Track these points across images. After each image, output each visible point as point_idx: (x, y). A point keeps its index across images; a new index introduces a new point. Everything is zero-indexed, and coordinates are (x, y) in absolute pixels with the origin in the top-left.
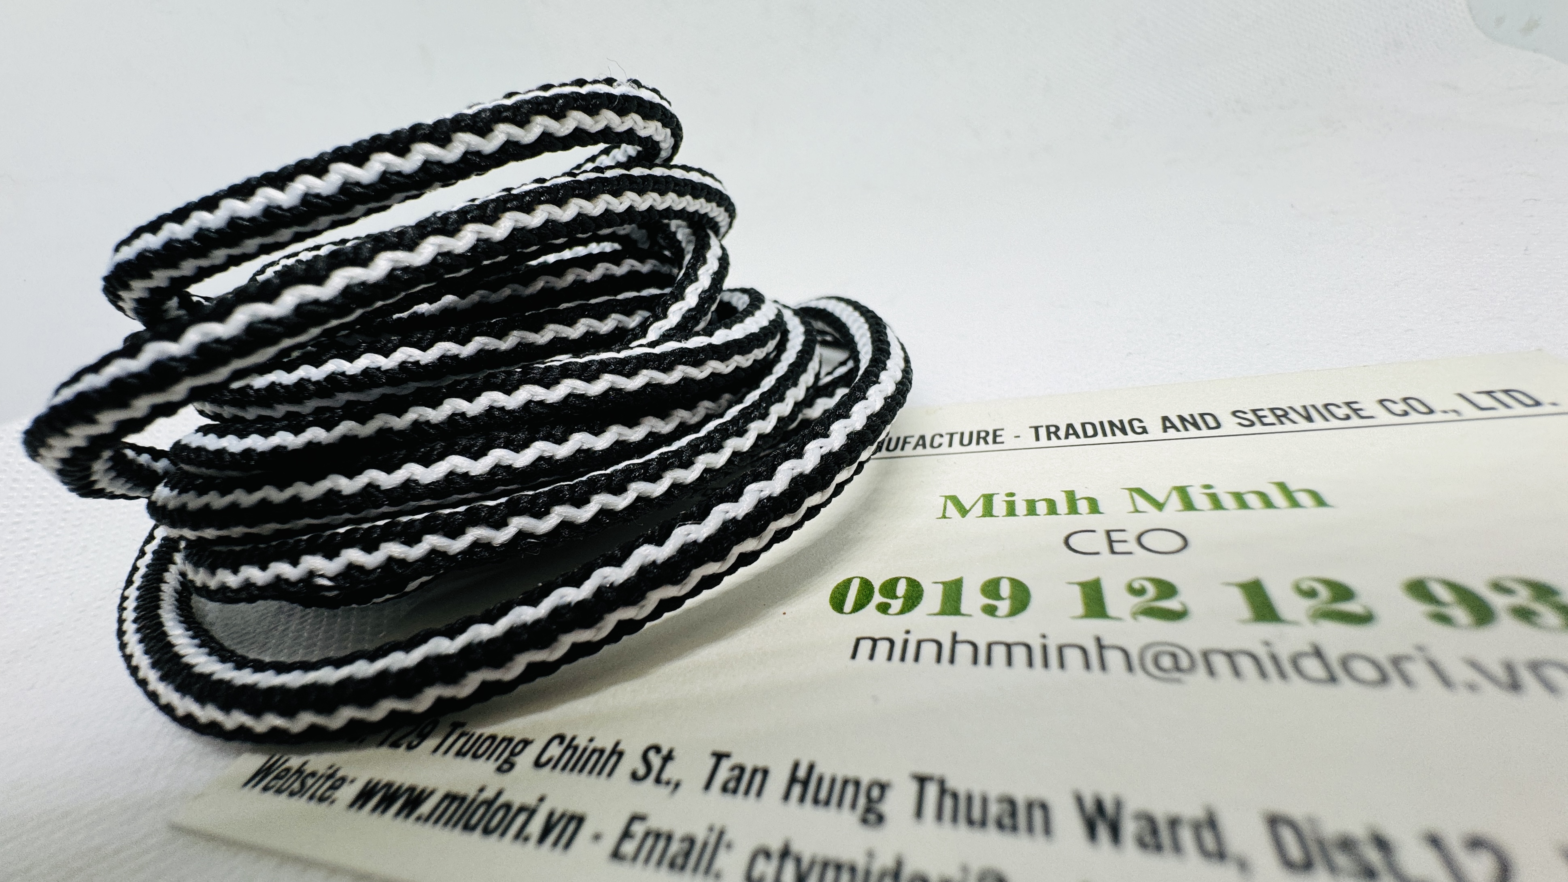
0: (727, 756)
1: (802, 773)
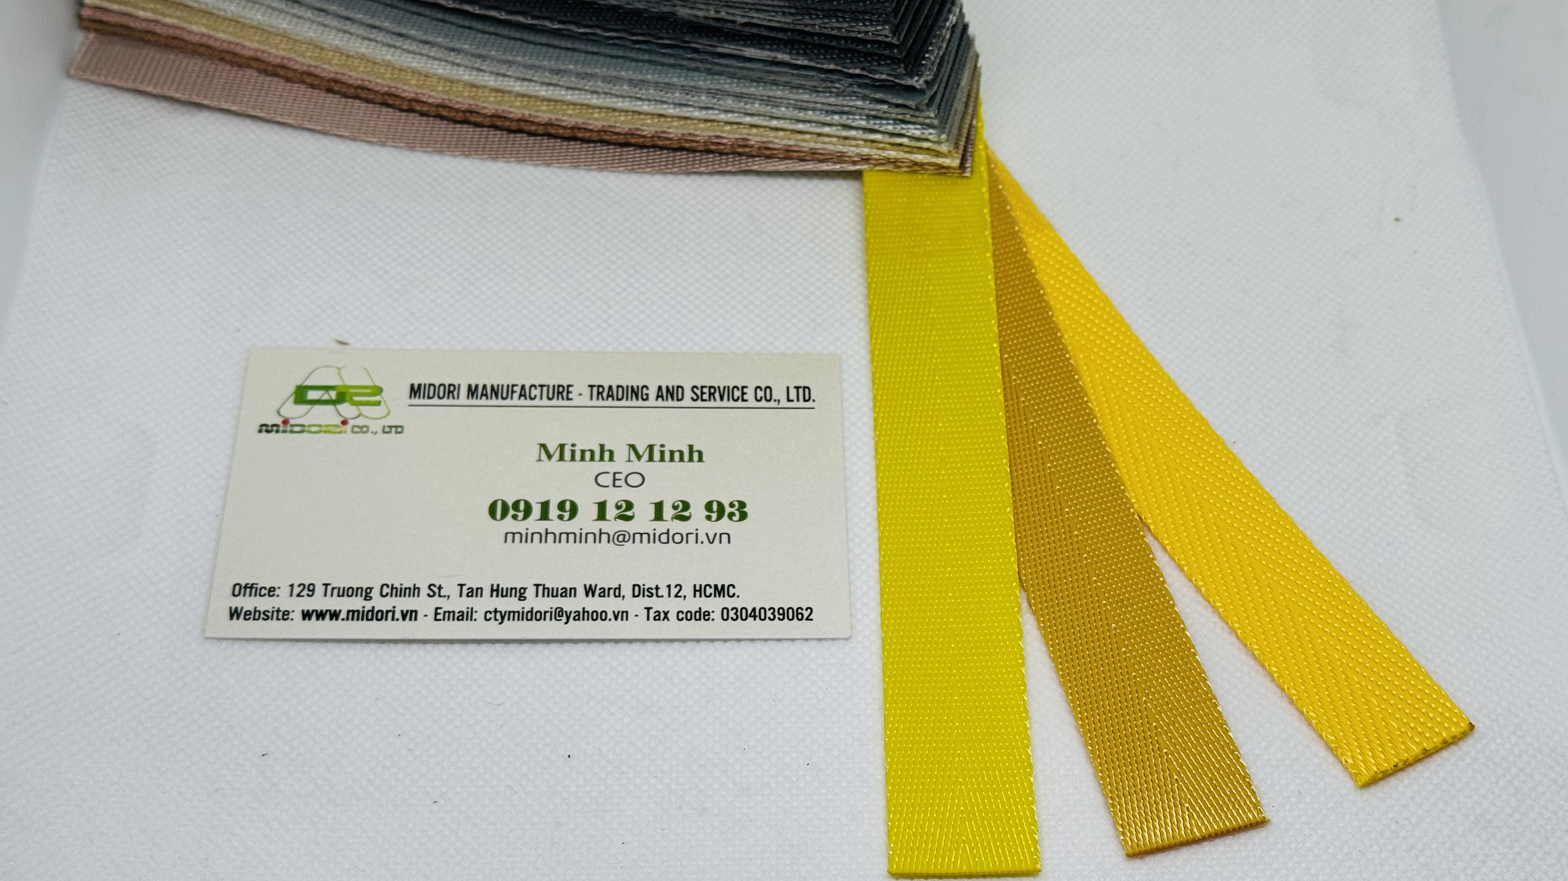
0: (465, 585)
1: (495, 588)
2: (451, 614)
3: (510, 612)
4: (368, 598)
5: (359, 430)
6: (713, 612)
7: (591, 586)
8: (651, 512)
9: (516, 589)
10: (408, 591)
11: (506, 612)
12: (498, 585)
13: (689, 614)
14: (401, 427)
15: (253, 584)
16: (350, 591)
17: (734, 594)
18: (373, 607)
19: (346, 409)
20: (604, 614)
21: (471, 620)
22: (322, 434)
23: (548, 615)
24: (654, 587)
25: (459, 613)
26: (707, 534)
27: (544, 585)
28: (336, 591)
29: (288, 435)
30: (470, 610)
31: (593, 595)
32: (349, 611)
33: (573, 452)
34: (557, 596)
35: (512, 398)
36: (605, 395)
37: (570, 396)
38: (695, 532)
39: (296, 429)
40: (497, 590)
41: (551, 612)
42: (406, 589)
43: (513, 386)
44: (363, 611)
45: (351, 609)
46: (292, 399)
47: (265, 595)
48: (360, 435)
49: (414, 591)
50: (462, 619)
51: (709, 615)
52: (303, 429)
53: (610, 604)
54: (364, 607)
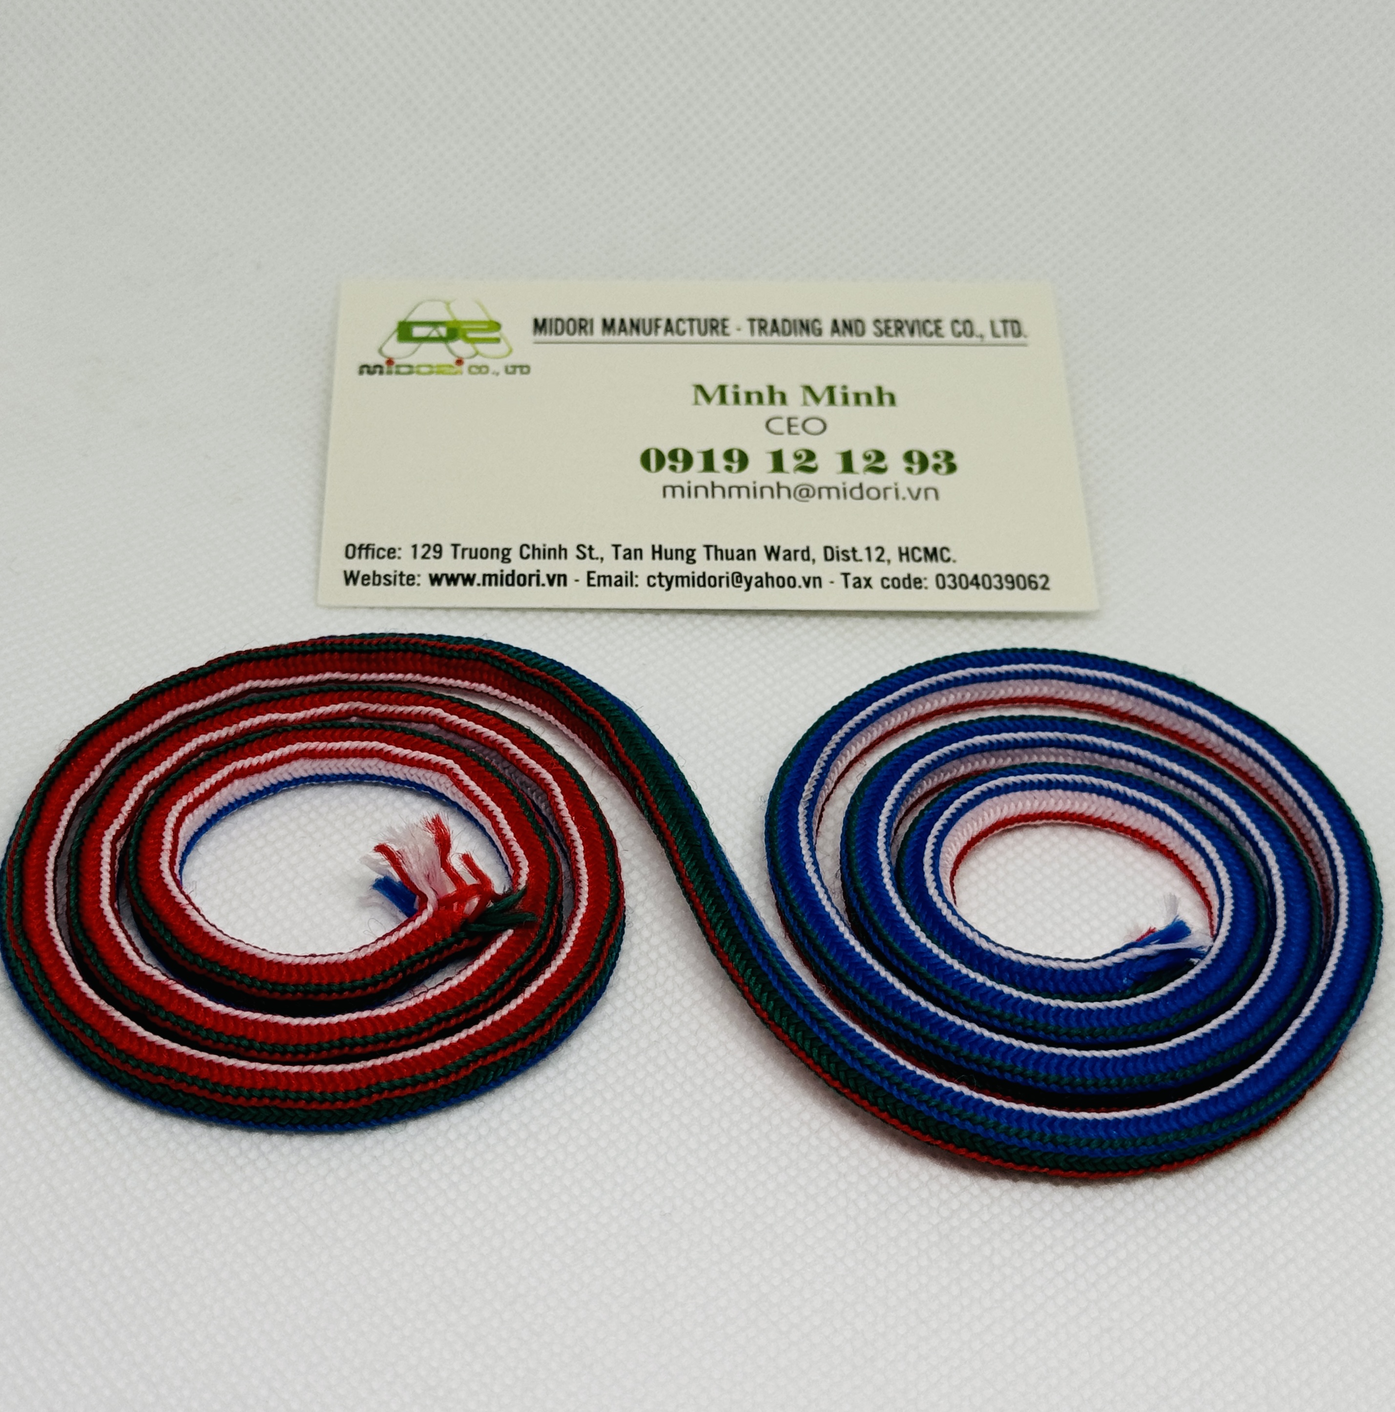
2: (607, 579)
3: (677, 577)
4: (506, 559)
5: (477, 371)
6: (925, 579)
7: (772, 548)
8: (839, 464)
9: (682, 550)
10: (552, 552)
11: (672, 577)
12: (660, 547)
13: (896, 582)
14: (528, 367)
15: (368, 545)
16: (484, 552)
17: (949, 560)
18: (513, 571)
19: (460, 347)
20: (792, 581)
21: (632, 585)
22: (433, 376)
23: (724, 581)
24: (849, 549)
25: (616, 577)
26: (909, 490)
27: (716, 546)
28: (467, 553)
29: (394, 377)
30: (629, 575)
31: (777, 558)
32: (484, 576)
33: (737, 395)
34: (732, 558)
35: (656, 332)
36: (769, 328)
37: (727, 330)
38: (893, 485)
39: (403, 370)
40: (660, 552)
41: (728, 578)
42: (550, 550)
43: (657, 320)
44: (502, 576)
45: (487, 572)
46: (396, 335)
47: (383, 557)
48: (479, 376)
49: (560, 552)
50: (621, 585)
51: (920, 582)
52: (411, 370)
53: (798, 569)
54: (502, 571)
